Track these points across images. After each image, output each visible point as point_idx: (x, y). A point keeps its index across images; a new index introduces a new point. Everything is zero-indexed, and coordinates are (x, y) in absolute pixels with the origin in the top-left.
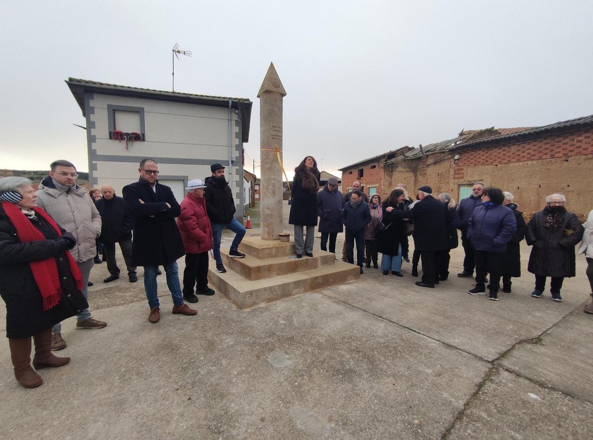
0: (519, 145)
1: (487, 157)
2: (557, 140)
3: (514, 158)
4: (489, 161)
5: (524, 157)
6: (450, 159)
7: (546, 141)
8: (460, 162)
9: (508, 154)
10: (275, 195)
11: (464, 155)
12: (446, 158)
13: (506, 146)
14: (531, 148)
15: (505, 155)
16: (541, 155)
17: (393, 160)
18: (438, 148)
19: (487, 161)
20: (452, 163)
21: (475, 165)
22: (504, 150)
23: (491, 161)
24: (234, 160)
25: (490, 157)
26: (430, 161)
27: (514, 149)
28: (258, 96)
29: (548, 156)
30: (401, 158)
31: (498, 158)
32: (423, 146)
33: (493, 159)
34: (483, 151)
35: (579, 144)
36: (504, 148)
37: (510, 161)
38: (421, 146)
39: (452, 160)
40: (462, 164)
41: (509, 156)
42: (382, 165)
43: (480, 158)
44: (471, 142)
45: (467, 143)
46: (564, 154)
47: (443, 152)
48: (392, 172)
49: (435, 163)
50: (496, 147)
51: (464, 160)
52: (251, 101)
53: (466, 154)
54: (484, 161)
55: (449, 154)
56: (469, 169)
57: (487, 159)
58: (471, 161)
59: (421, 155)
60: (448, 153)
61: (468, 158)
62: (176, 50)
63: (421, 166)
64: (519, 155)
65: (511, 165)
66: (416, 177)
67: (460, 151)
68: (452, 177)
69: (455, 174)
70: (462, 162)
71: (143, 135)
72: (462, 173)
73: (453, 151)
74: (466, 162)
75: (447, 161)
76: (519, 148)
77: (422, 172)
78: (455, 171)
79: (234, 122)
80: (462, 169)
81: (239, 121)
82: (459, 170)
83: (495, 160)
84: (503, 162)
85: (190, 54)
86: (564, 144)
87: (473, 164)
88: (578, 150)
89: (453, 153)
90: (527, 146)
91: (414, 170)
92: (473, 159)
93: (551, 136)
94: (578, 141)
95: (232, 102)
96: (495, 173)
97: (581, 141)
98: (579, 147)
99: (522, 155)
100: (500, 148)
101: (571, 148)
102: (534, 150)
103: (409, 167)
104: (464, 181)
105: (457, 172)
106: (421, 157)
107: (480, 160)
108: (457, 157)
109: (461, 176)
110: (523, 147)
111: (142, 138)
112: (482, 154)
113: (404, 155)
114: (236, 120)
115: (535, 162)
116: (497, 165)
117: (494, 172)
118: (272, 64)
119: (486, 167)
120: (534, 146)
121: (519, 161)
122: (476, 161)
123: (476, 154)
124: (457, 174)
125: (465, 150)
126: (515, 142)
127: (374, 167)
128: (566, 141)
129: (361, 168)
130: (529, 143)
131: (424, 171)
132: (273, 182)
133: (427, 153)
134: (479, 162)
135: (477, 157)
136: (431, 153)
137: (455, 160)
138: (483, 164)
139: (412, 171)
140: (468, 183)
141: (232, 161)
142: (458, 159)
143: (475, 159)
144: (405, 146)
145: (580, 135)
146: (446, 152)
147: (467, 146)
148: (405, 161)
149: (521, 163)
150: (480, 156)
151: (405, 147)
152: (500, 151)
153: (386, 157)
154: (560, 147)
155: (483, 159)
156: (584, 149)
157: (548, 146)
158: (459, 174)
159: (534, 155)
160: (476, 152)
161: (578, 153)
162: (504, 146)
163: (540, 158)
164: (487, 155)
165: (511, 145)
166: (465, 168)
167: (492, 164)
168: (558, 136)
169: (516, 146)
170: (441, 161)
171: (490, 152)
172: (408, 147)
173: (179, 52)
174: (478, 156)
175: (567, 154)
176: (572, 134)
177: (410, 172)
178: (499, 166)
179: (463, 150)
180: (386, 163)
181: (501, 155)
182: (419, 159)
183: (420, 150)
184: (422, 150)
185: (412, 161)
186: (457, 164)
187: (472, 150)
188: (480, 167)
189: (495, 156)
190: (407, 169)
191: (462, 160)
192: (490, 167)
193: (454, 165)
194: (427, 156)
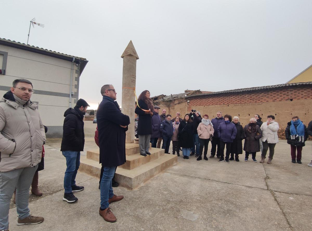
0: (212, 98)
1: (201, 102)
2: (225, 97)
3: (211, 103)
4: (202, 104)
5: (214, 103)
6: (185, 102)
7: (221, 98)
8: (190, 104)
9: (209, 102)
14: (216, 100)
15: (207, 102)
16: (220, 103)
17: (157, 101)
18: (179, 97)
19: (201, 104)
20: (186, 104)
21: (196, 105)
22: (207, 100)
25: (202, 102)
26: (176, 102)
27: (211, 99)
28: (122, 57)
29: (222, 104)
30: (161, 100)
35: (232, 100)
36: (207, 99)
37: (209, 104)
38: (171, 94)
39: (186, 102)
40: (191, 105)
41: (209, 103)
43: (198, 102)
44: (194, 95)
45: (192, 96)
46: (227, 103)
47: (182, 99)
49: (179, 103)
51: (192, 103)
52: (87, 60)
53: (192, 100)
55: (185, 100)
57: (201, 103)
59: (172, 99)
61: (193, 102)
62: (33, 22)
63: (172, 104)
64: (212, 102)
65: (210, 106)
66: (169, 109)
67: (189, 99)
68: (187, 110)
71: (5, 71)
73: (187, 99)
74: (192, 104)
75: (184, 103)
76: (213, 99)
77: (172, 108)
78: (188, 107)
79: (75, 71)
80: (191, 107)
81: (78, 70)
82: (190, 107)
83: (204, 104)
84: (207, 105)
85: (43, 26)
86: (227, 99)
88: (231, 102)
89: (186, 99)
90: (215, 99)
91: (169, 106)
92: (195, 103)
93: (223, 96)
94: (231, 99)
95: (75, 59)
97: (232, 99)
98: (232, 101)
99: (214, 102)
100: (205, 99)
101: (229, 101)
102: (217, 101)
103: (166, 105)
105: (189, 108)
108: (188, 101)
110: (214, 99)
111: (3, 73)
112: (198, 101)
113: (163, 99)
115: (218, 106)
118: (131, 42)
119: (201, 106)
120: (217, 99)
121: (213, 105)
123: (196, 101)
124: (189, 109)
125: (192, 98)
128: (228, 98)
130: (216, 98)
131: (174, 107)
132: (131, 107)
133: (174, 99)
134: (198, 104)
136: (177, 98)
137: (188, 102)
138: (199, 105)
139: (167, 107)
141: (72, 95)
142: (189, 102)
143: (196, 103)
145: (232, 97)
147: (193, 97)
148: (164, 101)
149: (214, 106)
151: (162, 95)
153: (154, 99)
154: (226, 100)
156: (233, 102)
157: (222, 99)
159: (218, 103)
161: (232, 103)
163: (220, 104)
164: (201, 101)
165: (209, 98)
168: (225, 96)
170: (181, 103)
173: (35, 23)
174: (197, 101)
175: (228, 103)
176: (229, 96)
177: (166, 107)
178: (206, 106)
179: (191, 98)
180: (153, 102)
181: (206, 102)
182: (171, 101)
183: (171, 97)
184: (172, 97)
185: (167, 102)
186: (189, 104)
187: (195, 99)
188: (198, 106)
189: (204, 102)
190: (165, 106)
191: (191, 103)
192: (202, 107)
193: (187, 105)
194: (175, 100)
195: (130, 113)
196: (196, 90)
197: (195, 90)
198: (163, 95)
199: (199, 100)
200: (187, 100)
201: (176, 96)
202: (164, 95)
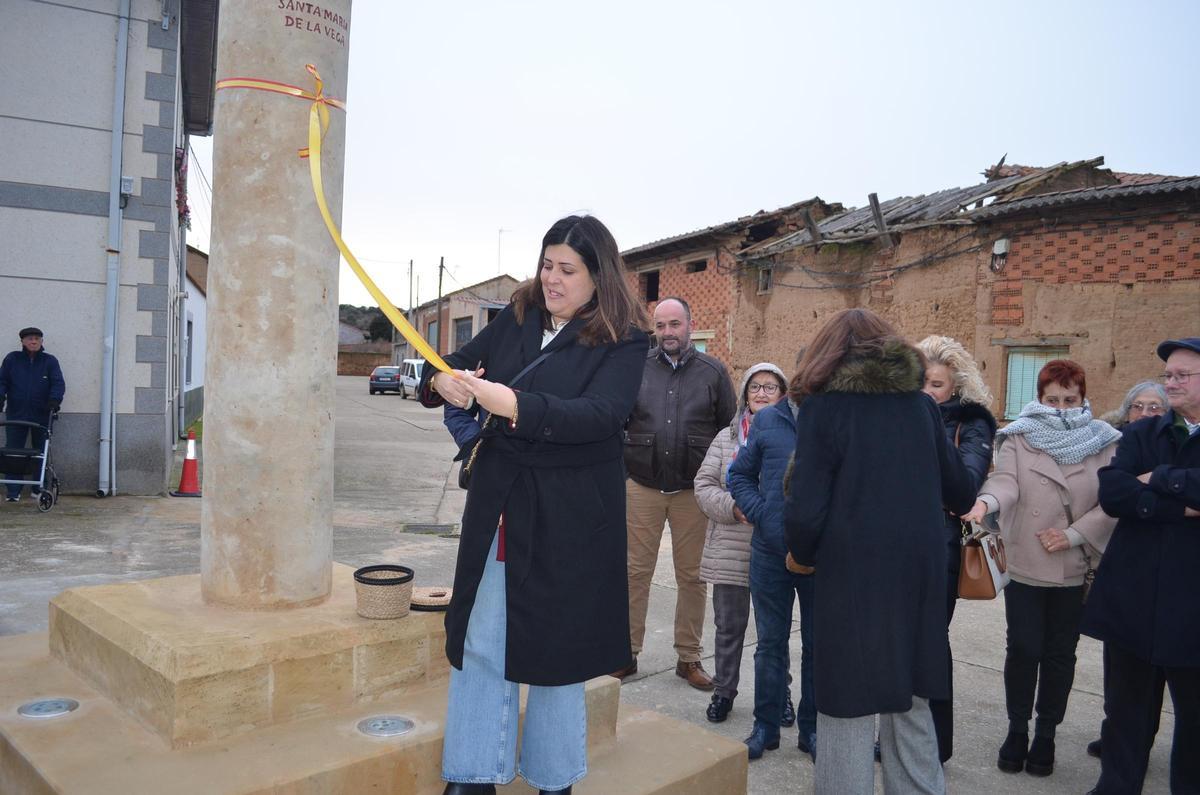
0: (1199, 224)
1: (1098, 254)
3: (1184, 266)
4: (1109, 269)
6: (976, 252)
8: (1009, 267)
9: (1166, 251)
10: (289, 350)
11: (1024, 240)
12: (965, 246)
13: (1158, 223)
15: (1156, 251)
17: (771, 245)
18: (931, 211)
19: (1099, 269)
20: (985, 268)
21: (1061, 280)
22: (1154, 236)
23: (1113, 269)
24: (136, 190)
25: (1110, 254)
26: (908, 254)
27: (1184, 233)
30: (797, 238)
31: (1137, 260)
32: (881, 200)
33: (1119, 263)
34: (1087, 234)
37: (1171, 274)
38: (873, 198)
39: (983, 256)
40: (1017, 274)
41: (1169, 258)
42: (729, 259)
43: (1075, 256)
44: (1047, 198)
45: (1029, 204)
47: (954, 228)
48: (766, 288)
49: (926, 264)
50: (1128, 223)
51: (1026, 260)
53: (1031, 240)
54: (1089, 269)
55: (974, 235)
56: (1040, 293)
57: (1099, 262)
58: (1047, 266)
59: (874, 232)
60: (971, 231)
61: (1038, 252)
63: (873, 270)
64: (1197, 257)
65: (1175, 287)
67: (1011, 225)
68: (984, 317)
69: (995, 306)
70: (1016, 267)
72: (1016, 307)
73: (987, 225)
74: (1029, 266)
75: (966, 260)
77: (877, 294)
78: (994, 296)
79: (141, 31)
80: (1018, 292)
81: (166, 22)
82: (1008, 293)
83: (1125, 268)
84: (1152, 274)
87: (1055, 277)
89: (986, 230)
91: (850, 286)
92: (1052, 257)
96: (1126, 313)
100: (1140, 229)
103: (831, 275)
104: (1024, 336)
105: (1000, 301)
106: (874, 238)
107: (1077, 263)
108: (1000, 246)
109: (1014, 314)
112: (1082, 245)
113: (812, 230)
114: (152, 24)
116: (1130, 286)
117: (1126, 307)
119: (1099, 288)
122: (1062, 264)
123: (1064, 242)
124: (1002, 308)
125: (1031, 223)
126: (1189, 212)
127: (700, 266)
129: (650, 268)
131: (888, 288)
132: (280, 271)
133: (896, 228)
134: (1074, 270)
135: (1068, 253)
136: (910, 226)
137: (995, 257)
138: (1087, 279)
139: (840, 289)
140: (1036, 341)
141: (125, 199)
142: (1003, 256)
143: (1060, 257)
144: (810, 197)
146: (962, 226)
147: (1035, 212)
148: (817, 249)
150: (1076, 248)
151: (811, 203)
152: (1142, 236)
153: (747, 232)
155: (1087, 262)
158: (1007, 307)
160: (1063, 233)
162: (1155, 220)
164: (1100, 247)
165: (1174, 218)
166: (1028, 288)
167: (1114, 278)
169: (1189, 224)
170: (946, 257)
171: (1108, 239)
172: (822, 203)
174: (1071, 249)
177: (835, 293)
178: (1139, 287)
179: (1024, 225)
180: (745, 255)
181: (1144, 252)
182: (867, 245)
183: (871, 214)
184: (877, 216)
185: (841, 254)
186: (1001, 272)
187: (1052, 227)
188: (1077, 287)
189: (1127, 253)
190: (825, 281)
191: (1018, 259)
192: (1109, 291)
193: (990, 277)
194: (897, 238)
195: (264, 324)
196: (1072, 160)
197: (1065, 165)
198: (817, 203)
199: (1083, 240)
200: (986, 236)
201: (905, 213)
202: (828, 202)
